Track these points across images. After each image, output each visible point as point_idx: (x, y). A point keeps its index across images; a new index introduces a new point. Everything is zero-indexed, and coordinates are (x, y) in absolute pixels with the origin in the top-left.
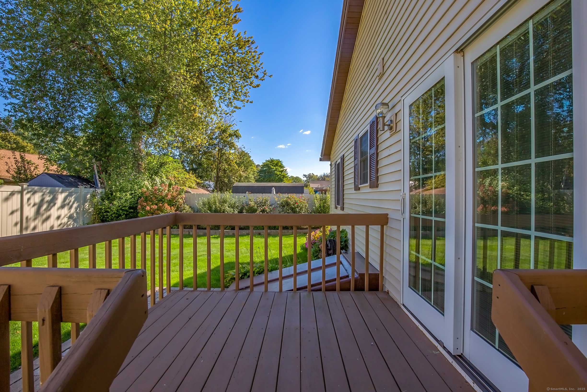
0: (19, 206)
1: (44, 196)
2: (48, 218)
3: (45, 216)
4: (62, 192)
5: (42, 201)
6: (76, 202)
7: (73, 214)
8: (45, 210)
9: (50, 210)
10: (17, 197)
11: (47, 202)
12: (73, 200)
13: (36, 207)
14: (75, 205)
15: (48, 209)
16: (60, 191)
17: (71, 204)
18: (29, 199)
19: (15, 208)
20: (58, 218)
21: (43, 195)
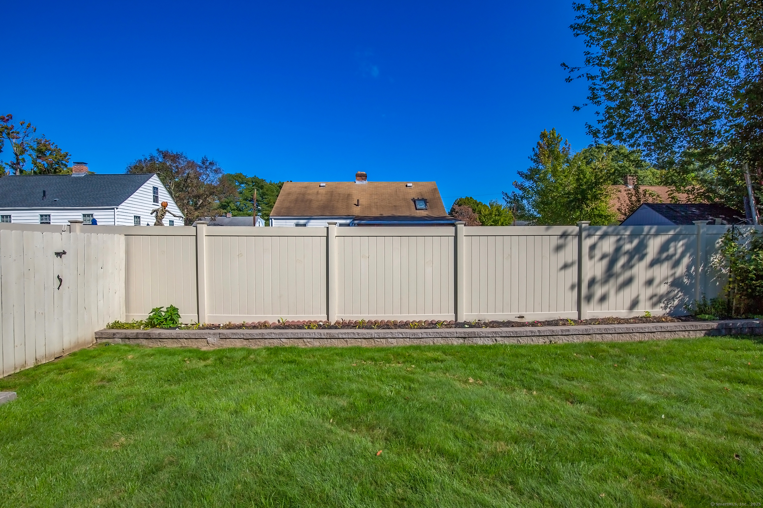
0: (576, 258)
1: (621, 242)
2: (629, 281)
3: (621, 279)
4: (656, 234)
5: (618, 250)
6: (688, 255)
7: (681, 278)
8: (623, 266)
9: (632, 267)
10: (573, 244)
11: (627, 252)
12: (680, 251)
13: (605, 262)
14: (686, 261)
15: (628, 266)
16: (653, 231)
17: (677, 256)
18: (593, 248)
19: (569, 261)
20: (650, 282)
21: (618, 240)
